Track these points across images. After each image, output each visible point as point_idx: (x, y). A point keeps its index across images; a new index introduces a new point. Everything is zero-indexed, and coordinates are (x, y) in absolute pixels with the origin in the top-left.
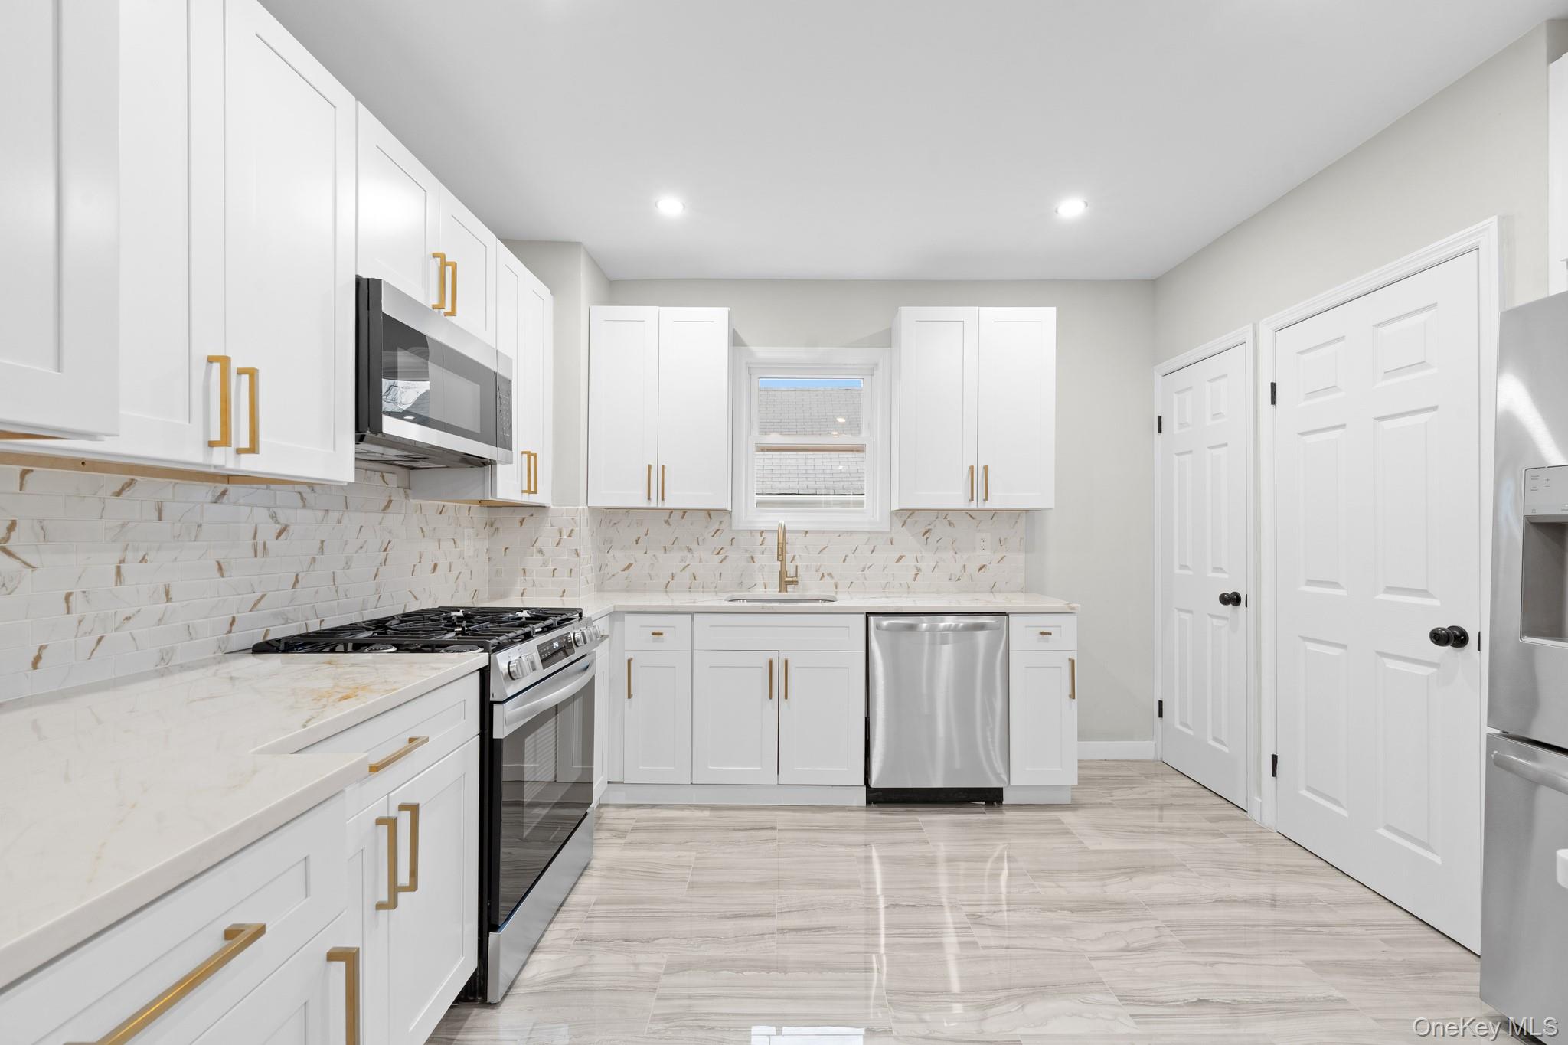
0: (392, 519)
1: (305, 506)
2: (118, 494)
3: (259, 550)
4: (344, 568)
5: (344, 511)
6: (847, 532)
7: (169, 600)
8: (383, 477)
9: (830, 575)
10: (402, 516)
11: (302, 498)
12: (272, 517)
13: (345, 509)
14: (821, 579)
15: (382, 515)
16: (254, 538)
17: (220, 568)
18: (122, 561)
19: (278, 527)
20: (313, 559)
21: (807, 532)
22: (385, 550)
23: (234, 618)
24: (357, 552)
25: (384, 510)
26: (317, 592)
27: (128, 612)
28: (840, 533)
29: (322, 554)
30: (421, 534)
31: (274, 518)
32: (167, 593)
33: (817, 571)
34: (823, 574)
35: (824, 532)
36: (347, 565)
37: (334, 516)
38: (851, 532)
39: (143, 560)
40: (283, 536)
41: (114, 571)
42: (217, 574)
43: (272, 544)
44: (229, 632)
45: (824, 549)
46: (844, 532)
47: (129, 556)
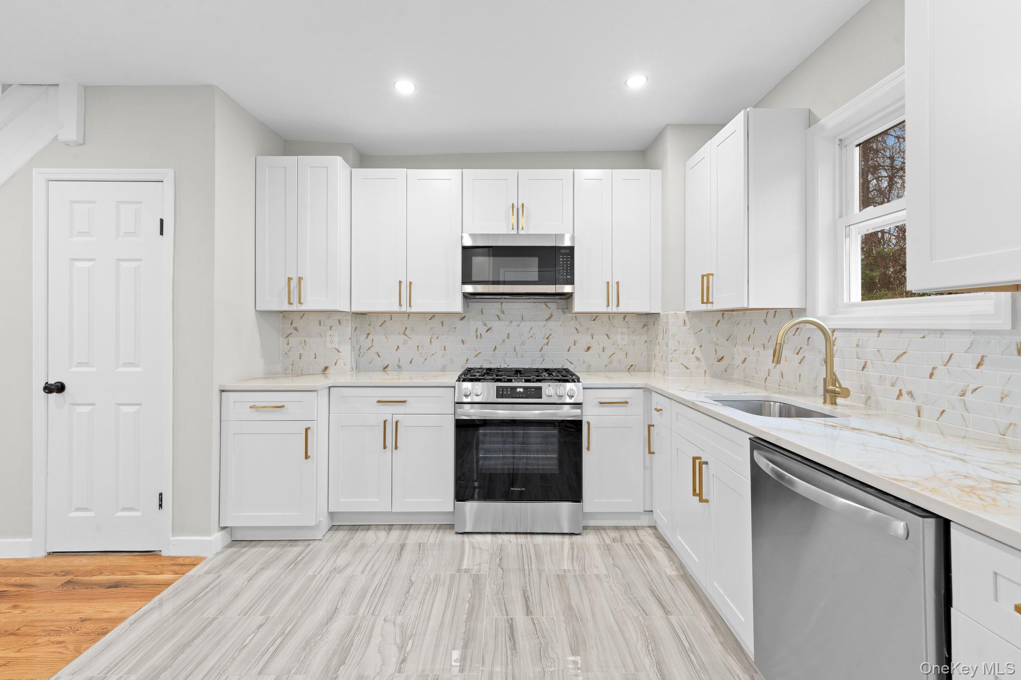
0: (551, 324)
1: (499, 320)
2: (430, 319)
3: (478, 336)
4: (521, 345)
5: (521, 321)
6: (935, 331)
7: (445, 350)
8: (546, 305)
9: (910, 393)
10: (561, 322)
11: (498, 317)
12: (484, 325)
13: (521, 320)
14: (898, 398)
15: (545, 322)
16: (476, 332)
17: (463, 341)
18: (432, 338)
19: (487, 328)
20: (504, 341)
21: (880, 331)
22: (547, 338)
23: (468, 359)
24: (528, 339)
25: (547, 320)
26: (506, 354)
27: (434, 352)
28: (924, 333)
29: (508, 338)
30: (576, 332)
31: (485, 325)
32: (445, 348)
33: (893, 385)
34: (900, 390)
35: (902, 331)
36: (523, 344)
37: (515, 324)
38: (942, 332)
39: (438, 338)
40: (489, 331)
41: (429, 341)
42: (462, 344)
43: (484, 334)
44: (466, 363)
45: (901, 355)
46: (931, 331)
47: (433, 337)
